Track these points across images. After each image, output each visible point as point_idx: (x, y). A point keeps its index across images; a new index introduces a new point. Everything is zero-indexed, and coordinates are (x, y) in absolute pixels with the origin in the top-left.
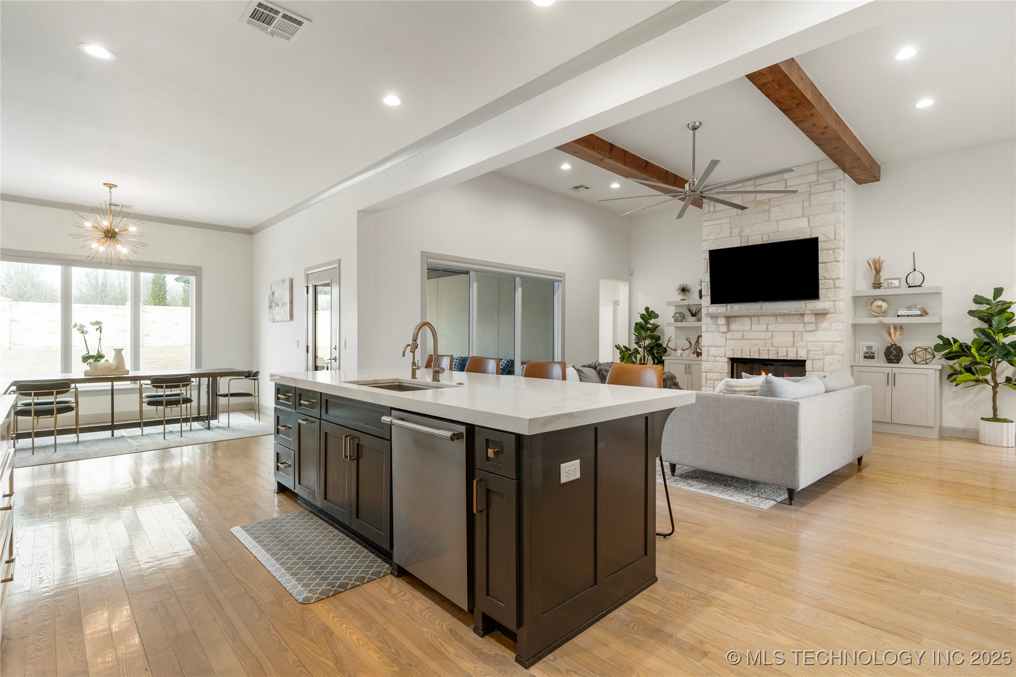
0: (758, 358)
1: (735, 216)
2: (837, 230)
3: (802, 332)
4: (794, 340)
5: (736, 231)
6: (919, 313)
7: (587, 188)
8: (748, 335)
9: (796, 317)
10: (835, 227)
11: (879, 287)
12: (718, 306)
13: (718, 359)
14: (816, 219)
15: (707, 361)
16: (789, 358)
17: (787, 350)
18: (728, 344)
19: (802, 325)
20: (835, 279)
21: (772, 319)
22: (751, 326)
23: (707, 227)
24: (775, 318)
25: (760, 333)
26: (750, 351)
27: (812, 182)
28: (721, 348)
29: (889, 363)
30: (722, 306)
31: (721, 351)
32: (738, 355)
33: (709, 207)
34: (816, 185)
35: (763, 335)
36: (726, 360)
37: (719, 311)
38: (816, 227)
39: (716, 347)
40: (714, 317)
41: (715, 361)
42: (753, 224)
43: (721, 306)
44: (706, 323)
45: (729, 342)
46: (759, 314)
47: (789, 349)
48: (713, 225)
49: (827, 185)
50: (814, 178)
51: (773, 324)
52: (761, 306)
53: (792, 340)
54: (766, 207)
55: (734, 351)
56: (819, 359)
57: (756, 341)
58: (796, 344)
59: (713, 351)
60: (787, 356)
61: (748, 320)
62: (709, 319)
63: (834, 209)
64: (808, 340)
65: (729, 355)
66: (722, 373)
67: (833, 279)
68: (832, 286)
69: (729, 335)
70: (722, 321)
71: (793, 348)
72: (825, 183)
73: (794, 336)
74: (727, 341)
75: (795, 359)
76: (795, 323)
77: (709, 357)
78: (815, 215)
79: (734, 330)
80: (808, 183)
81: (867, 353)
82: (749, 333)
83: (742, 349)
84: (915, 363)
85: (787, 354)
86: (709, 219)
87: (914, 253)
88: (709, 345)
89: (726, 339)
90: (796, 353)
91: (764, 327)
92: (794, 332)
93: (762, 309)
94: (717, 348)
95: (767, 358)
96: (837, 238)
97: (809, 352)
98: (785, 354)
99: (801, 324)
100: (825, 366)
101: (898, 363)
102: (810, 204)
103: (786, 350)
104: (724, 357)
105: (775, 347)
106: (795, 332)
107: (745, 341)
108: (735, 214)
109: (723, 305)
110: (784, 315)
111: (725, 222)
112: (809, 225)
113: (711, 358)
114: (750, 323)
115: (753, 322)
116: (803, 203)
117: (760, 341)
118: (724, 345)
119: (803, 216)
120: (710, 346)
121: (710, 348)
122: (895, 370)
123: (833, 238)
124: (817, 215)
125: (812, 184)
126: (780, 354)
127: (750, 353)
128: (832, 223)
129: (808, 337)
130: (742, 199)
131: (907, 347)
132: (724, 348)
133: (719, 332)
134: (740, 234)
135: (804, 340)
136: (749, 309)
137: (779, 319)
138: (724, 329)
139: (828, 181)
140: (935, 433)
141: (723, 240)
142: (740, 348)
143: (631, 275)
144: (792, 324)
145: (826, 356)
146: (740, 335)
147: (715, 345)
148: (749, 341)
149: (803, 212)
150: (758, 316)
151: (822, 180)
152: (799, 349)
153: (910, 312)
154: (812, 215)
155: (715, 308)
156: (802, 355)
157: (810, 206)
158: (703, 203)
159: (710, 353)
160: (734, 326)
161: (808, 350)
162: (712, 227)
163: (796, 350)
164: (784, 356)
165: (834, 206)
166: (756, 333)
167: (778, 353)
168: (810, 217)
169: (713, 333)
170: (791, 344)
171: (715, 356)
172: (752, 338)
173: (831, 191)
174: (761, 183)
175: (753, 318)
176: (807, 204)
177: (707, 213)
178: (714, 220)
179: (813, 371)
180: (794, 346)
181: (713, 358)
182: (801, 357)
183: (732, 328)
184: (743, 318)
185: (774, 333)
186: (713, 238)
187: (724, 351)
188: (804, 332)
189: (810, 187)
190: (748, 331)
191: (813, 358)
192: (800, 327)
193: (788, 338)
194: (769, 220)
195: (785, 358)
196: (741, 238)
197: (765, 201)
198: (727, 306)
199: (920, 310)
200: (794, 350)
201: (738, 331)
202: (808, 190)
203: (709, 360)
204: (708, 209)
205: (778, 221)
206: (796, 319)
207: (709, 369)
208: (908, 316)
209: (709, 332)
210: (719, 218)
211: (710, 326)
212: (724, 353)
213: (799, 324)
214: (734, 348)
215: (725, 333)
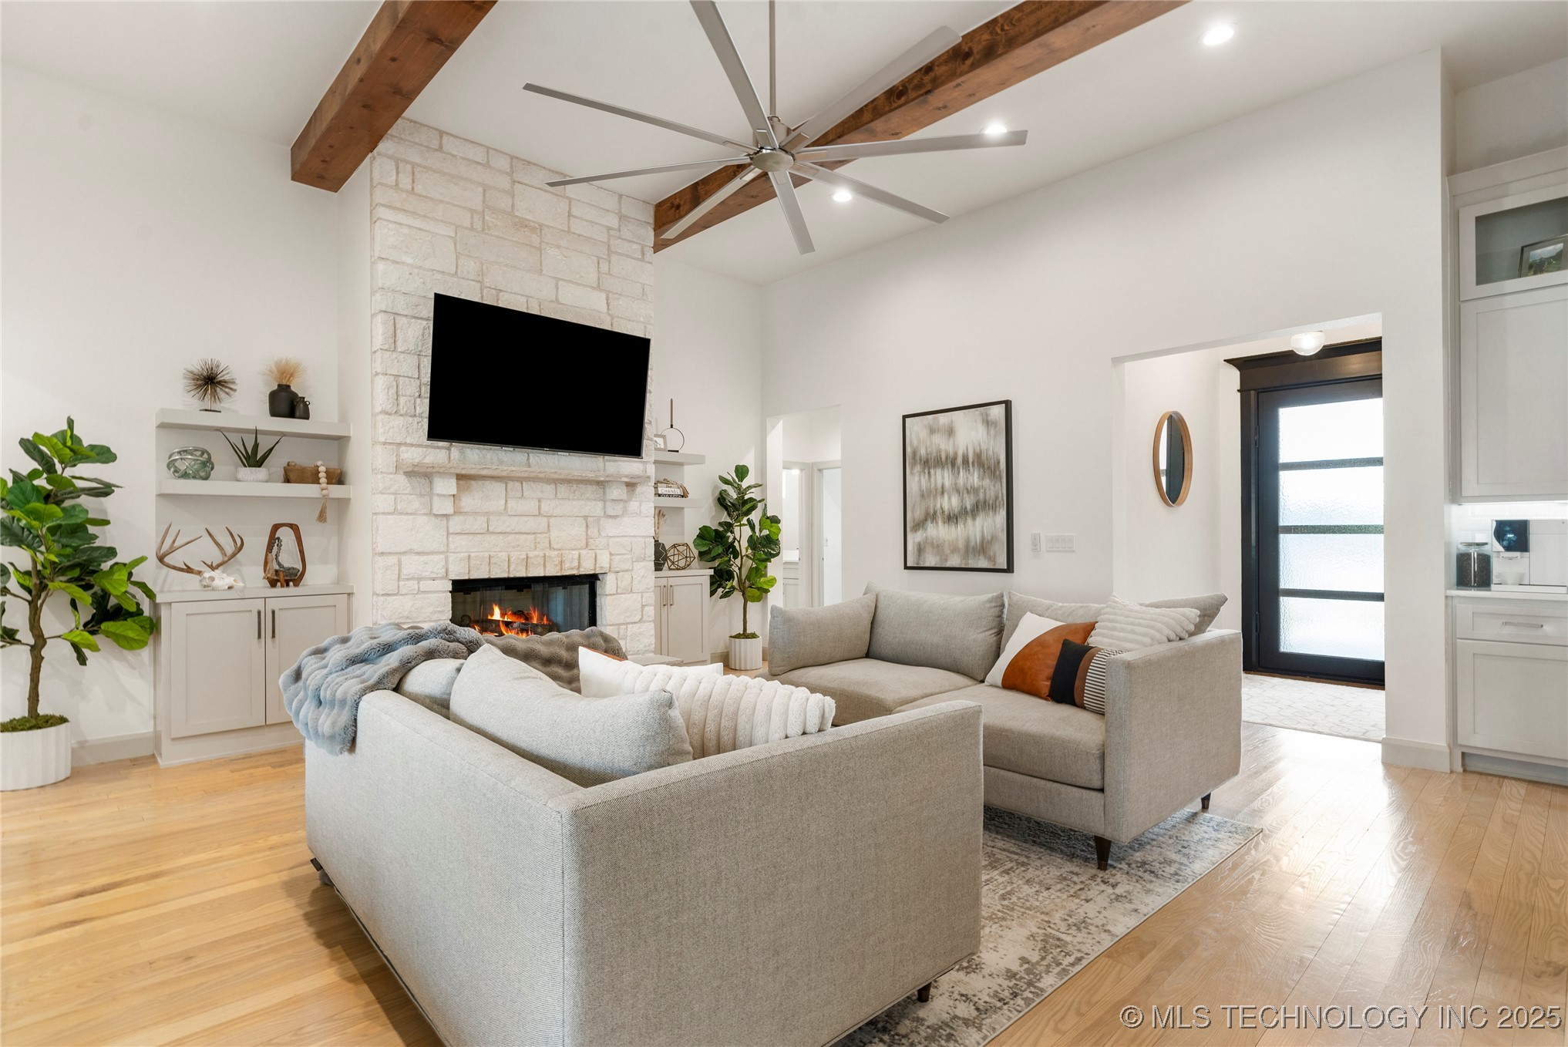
0: (524, 575)
1: (466, 228)
3: (599, 519)
4: (587, 534)
5: (470, 267)
6: (679, 492)
8: (498, 524)
10: (645, 327)
12: (427, 447)
13: (426, 585)
17: (579, 555)
18: (452, 547)
19: (600, 504)
21: (549, 489)
22: (506, 501)
24: (553, 486)
25: (526, 519)
27: (611, 228)
28: (436, 558)
29: (659, 570)
30: (438, 448)
31: (436, 565)
32: (480, 572)
33: (398, 173)
34: (618, 238)
35: (531, 524)
36: (450, 586)
37: (428, 460)
38: (618, 317)
39: (419, 553)
40: (422, 475)
41: (419, 592)
42: (508, 266)
44: (392, 490)
45: (457, 542)
46: (520, 475)
48: (410, 227)
49: (635, 246)
50: (614, 222)
51: (550, 499)
52: (528, 459)
53: (584, 535)
54: (535, 240)
55: (473, 562)
56: (627, 571)
57: (517, 536)
58: (591, 541)
60: (579, 567)
61: (498, 488)
62: (406, 481)
63: (643, 295)
64: (610, 535)
65: (457, 575)
69: (456, 524)
70: (446, 486)
72: (631, 242)
73: (587, 527)
74: (451, 536)
76: (588, 499)
77: (401, 583)
78: (618, 294)
79: (466, 510)
80: (606, 226)
82: (502, 519)
85: (579, 562)
86: (398, 205)
87: (672, 400)
88: (405, 549)
89: (448, 534)
90: (594, 561)
91: (530, 506)
92: (586, 517)
93: (529, 465)
94: (423, 558)
95: (542, 575)
97: (613, 557)
98: (576, 564)
99: (598, 503)
100: (634, 583)
102: (609, 269)
103: (577, 556)
104: (442, 578)
105: (554, 549)
106: (589, 518)
107: (493, 537)
108: (467, 223)
110: (568, 481)
111: (442, 232)
112: (608, 309)
113: (409, 583)
114: (504, 496)
115: (511, 493)
116: (599, 263)
117: (525, 536)
118: (442, 549)
119: (599, 288)
120: (405, 553)
121: (404, 558)
122: (664, 582)
124: (621, 295)
125: (611, 232)
126: (567, 565)
129: (610, 528)
130: (484, 195)
132: (443, 556)
133: (430, 513)
134: (480, 278)
135: (603, 534)
136: (501, 462)
137: (562, 488)
138: (445, 507)
139: (634, 240)
141: (439, 276)
142: (487, 555)
144: (584, 502)
145: (635, 563)
146: (479, 524)
147: (420, 550)
148: (501, 537)
149: (599, 280)
150: (521, 480)
151: (626, 233)
152: (598, 552)
153: (670, 489)
154: (614, 293)
155: (420, 450)
156: (603, 565)
157: (609, 273)
159: (404, 571)
160: (468, 502)
162: (406, 230)
164: (572, 569)
165: (643, 290)
166: (517, 518)
167: (561, 562)
168: (610, 295)
169: (412, 517)
170: (583, 544)
171: (419, 579)
172: (508, 531)
173: (636, 259)
174: (525, 181)
175: (510, 484)
176: (604, 267)
177: (391, 187)
178: (414, 214)
179: (617, 593)
180: (587, 546)
181: (413, 584)
182: (601, 568)
183: (466, 505)
184: (487, 483)
185: (552, 520)
186: (410, 261)
187: (443, 563)
188: (602, 519)
189: (609, 235)
190: (501, 515)
191: (617, 569)
192: (598, 509)
193: (578, 530)
194: (541, 270)
195: (575, 572)
197: (532, 224)
198: (449, 449)
199: (679, 488)
200: (592, 554)
201: (475, 514)
202: (606, 241)
203: (403, 591)
204: (394, 178)
205: (557, 280)
206: (590, 490)
207: (405, 614)
208: (669, 496)
209: (401, 514)
210: (425, 216)
211: (404, 497)
212: (444, 570)
213: (594, 502)
214: (472, 555)
215: (445, 519)
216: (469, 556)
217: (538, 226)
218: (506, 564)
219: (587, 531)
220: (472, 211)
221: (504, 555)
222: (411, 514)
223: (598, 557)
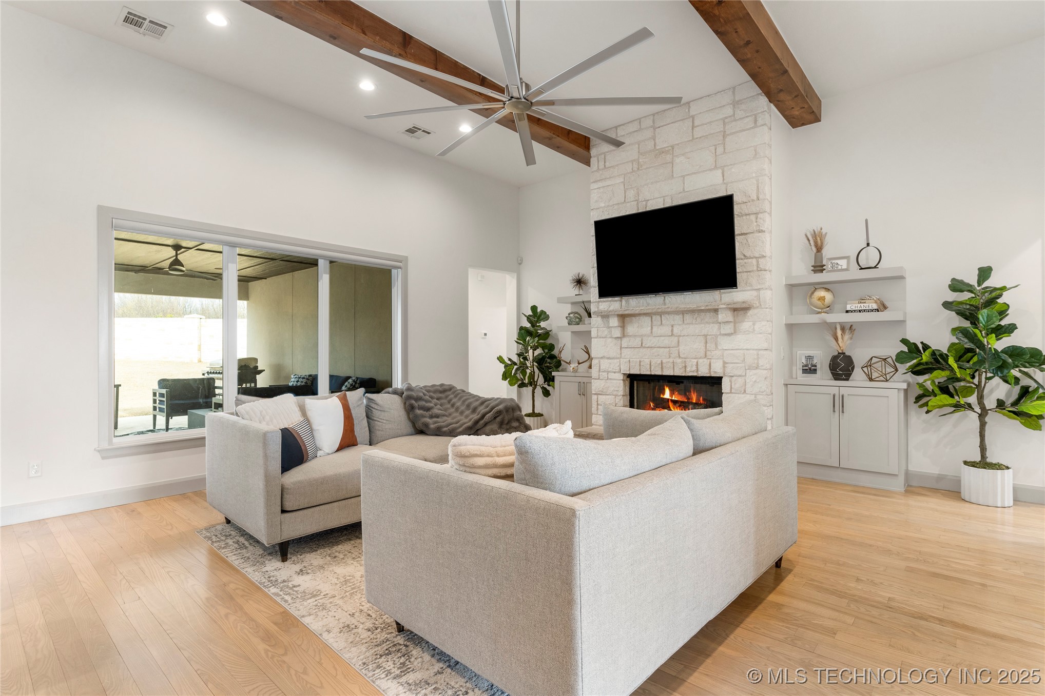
0: (661, 374)
1: (630, 173)
2: (760, 185)
3: (716, 336)
4: (706, 348)
5: (631, 194)
6: (875, 306)
7: (429, 133)
8: (648, 342)
9: (708, 314)
10: (758, 181)
11: (822, 271)
12: (610, 301)
13: (611, 375)
14: (733, 170)
15: (599, 379)
16: (700, 374)
17: (697, 362)
18: (623, 355)
19: (716, 326)
20: (759, 257)
21: (678, 318)
22: (652, 328)
23: (596, 191)
24: (681, 316)
25: (663, 338)
26: (650, 364)
27: (726, 118)
28: (616, 361)
29: (836, 379)
30: (616, 301)
31: (614, 365)
32: (635, 370)
33: (598, 162)
34: (732, 121)
35: (666, 341)
36: (621, 377)
37: (611, 308)
38: (732, 182)
39: (608, 358)
40: (605, 316)
41: (608, 379)
42: (652, 183)
43: (613, 301)
44: (596, 326)
45: (624, 352)
46: (660, 310)
47: (700, 361)
48: (603, 187)
49: (747, 120)
50: (729, 111)
51: (679, 325)
52: (664, 300)
53: (703, 348)
54: (668, 158)
55: (631, 364)
56: (740, 376)
57: (658, 349)
58: (708, 353)
59: (605, 364)
60: (697, 371)
61: (647, 320)
62: (599, 319)
63: (756, 155)
64: (725, 348)
65: (624, 371)
66: (616, 396)
67: (756, 258)
68: (755, 268)
69: (625, 342)
70: (614, 322)
71: (705, 360)
72: (744, 118)
73: (706, 342)
74: (623, 350)
75: (708, 375)
76: (707, 323)
77: (600, 373)
78: (731, 165)
79: (630, 334)
80: (721, 119)
81: (806, 366)
82: (650, 338)
83: (640, 362)
84: (871, 380)
85: (697, 368)
86: (598, 179)
87: (866, 221)
88: (601, 356)
89: (621, 348)
90: (708, 367)
91: (666, 330)
92: (706, 336)
93: (665, 304)
94: (610, 361)
95: (672, 374)
96: (761, 197)
97: (727, 365)
98: (694, 368)
99: (715, 325)
100: (747, 386)
101: (847, 380)
102: (725, 149)
103: (695, 363)
104: (618, 372)
105: (682, 358)
106: (708, 337)
107: (644, 350)
108: (630, 170)
109: (616, 299)
110: (693, 311)
111: (617, 182)
112: (724, 180)
113: (604, 374)
114: (650, 325)
115: (654, 323)
116: (716, 149)
117: (663, 349)
118: (618, 356)
119: (716, 168)
120: (602, 358)
121: (601, 360)
122: (843, 391)
123: (755, 198)
124: (734, 164)
125: (726, 121)
126: (688, 369)
127: (650, 367)
128: (754, 175)
129: (725, 343)
131: (860, 356)
132: (618, 360)
133: (612, 337)
134: (637, 198)
135: (720, 348)
136: (648, 304)
137: (688, 317)
138: (617, 333)
139: (747, 115)
140: (898, 485)
141: (616, 207)
142: (639, 360)
143: (520, 264)
144: (703, 325)
145: (748, 371)
146: (637, 342)
147: (608, 356)
148: (649, 349)
149: (716, 161)
150: (660, 314)
151: (739, 114)
152: (712, 361)
153: (862, 305)
154: (728, 166)
155: (607, 303)
156: (716, 371)
157: (724, 152)
158: (591, 157)
159: (601, 368)
160: (631, 329)
161: (725, 363)
162: (602, 190)
163: (709, 363)
164: (693, 372)
165: (755, 151)
166: (658, 338)
167: (685, 367)
168: (725, 169)
169: (604, 339)
170: (702, 354)
171: (608, 372)
172: (653, 346)
173: (752, 128)
174: (662, 124)
175: (654, 317)
176: (720, 150)
177: (596, 171)
178: (605, 179)
179: (731, 392)
180: (706, 356)
181: (605, 374)
182: (715, 372)
183: (628, 331)
184: (641, 317)
185: (681, 338)
186: (603, 205)
187: (619, 364)
188: (719, 337)
189: (724, 124)
190: (649, 336)
191: (731, 374)
192: (712, 329)
193: (698, 345)
194: (673, 175)
195: (695, 374)
196: (638, 204)
197: (667, 149)
198: (621, 301)
199: (876, 302)
200: (706, 362)
201: (635, 336)
202: (722, 129)
203: (601, 378)
204: (597, 166)
205: (683, 177)
206: (708, 317)
207: (601, 389)
208: (860, 311)
209: (600, 338)
210: (610, 178)
211: (601, 329)
212: (618, 368)
213: (712, 325)
214: (631, 360)
215: (620, 339)
216: (629, 361)
217: (670, 148)
218: (649, 366)
219: (706, 346)
220: (632, 161)
221: (647, 361)
222: (604, 338)
223: (712, 365)
